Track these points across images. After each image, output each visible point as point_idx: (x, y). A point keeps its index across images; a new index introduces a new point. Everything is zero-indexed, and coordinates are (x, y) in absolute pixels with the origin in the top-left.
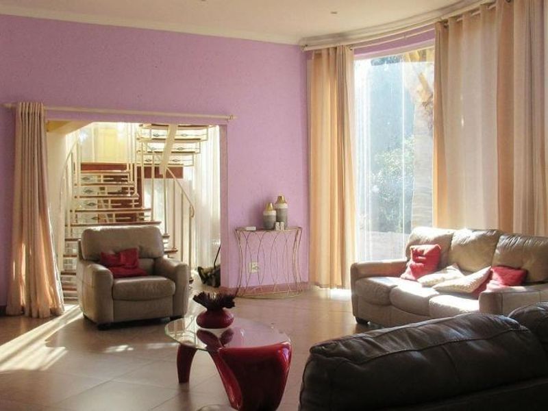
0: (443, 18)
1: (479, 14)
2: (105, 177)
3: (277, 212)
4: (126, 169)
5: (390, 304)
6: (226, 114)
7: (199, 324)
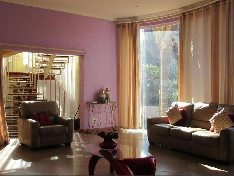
0: (184, 12)
1: (202, 10)
2: (19, 79)
3: (106, 96)
4: (29, 75)
5: (169, 135)
6: (83, 50)
7: (100, 147)
